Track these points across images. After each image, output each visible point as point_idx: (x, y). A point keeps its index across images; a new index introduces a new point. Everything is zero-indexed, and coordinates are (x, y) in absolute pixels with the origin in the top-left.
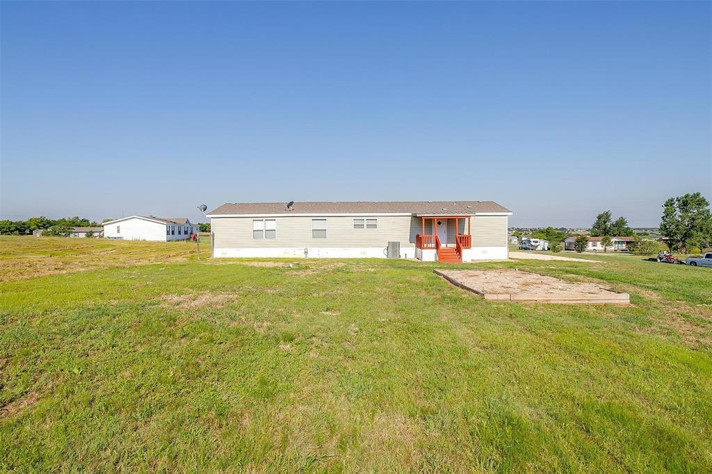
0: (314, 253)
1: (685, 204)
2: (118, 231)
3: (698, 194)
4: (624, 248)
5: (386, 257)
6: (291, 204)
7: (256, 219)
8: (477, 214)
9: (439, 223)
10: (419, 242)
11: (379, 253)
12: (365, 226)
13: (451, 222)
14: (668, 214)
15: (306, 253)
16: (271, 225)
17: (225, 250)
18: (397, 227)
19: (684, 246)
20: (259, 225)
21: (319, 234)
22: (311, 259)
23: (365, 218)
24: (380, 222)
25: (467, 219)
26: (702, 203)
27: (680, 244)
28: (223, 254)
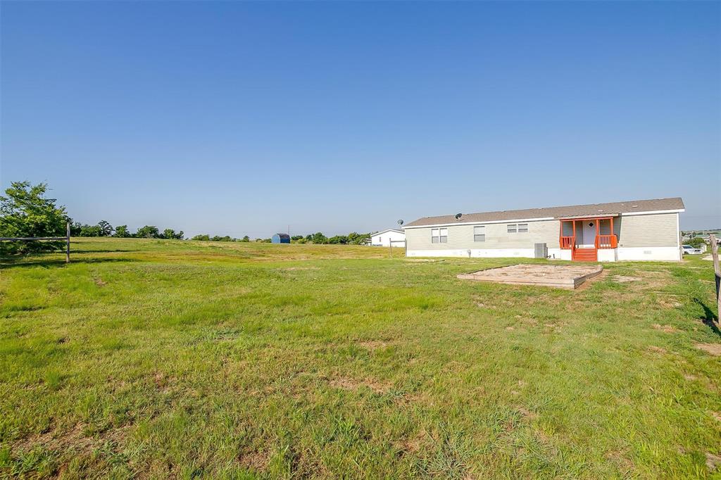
0: (476, 254)
2: (380, 241)
6: (459, 215)
9: (591, 224)
11: (529, 253)
12: (517, 230)
15: (470, 253)
16: (444, 232)
18: (549, 230)
20: (436, 233)
21: (479, 238)
22: (473, 258)
23: (517, 224)
24: (531, 226)
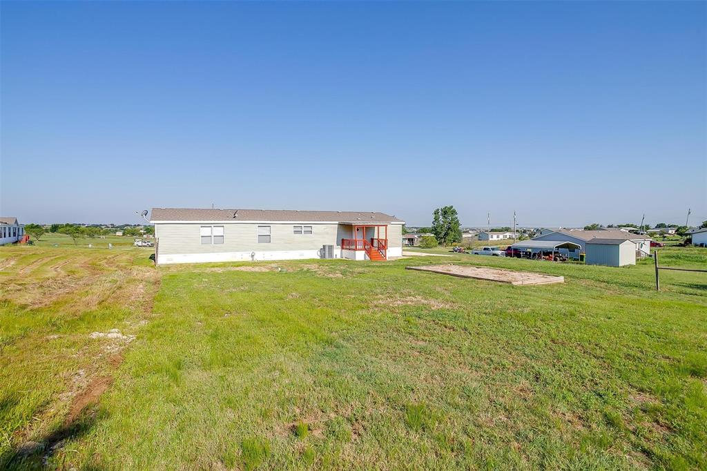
0: (259, 257)
1: (445, 212)
3: (452, 207)
4: (407, 243)
5: (319, 258)
7: (203, 226)
8: (392, 223)
9: (358, 230)
10: (343, 243)
11: (314, 254)
12: (303, 232)
13: (368, 229)
14: (436, 219)
15: (253, 256)
16: (218, 231)
17: (170, 256)
18: (328, 233)
19: (445, 241)
20: (206, 231)
21: (265, 239)
22: (257, 262)
23: (303, 226)
24: (315, 228)
25: (376, 228)
26: (454, 212)
27: (443, 240)
28: (168, 260)
